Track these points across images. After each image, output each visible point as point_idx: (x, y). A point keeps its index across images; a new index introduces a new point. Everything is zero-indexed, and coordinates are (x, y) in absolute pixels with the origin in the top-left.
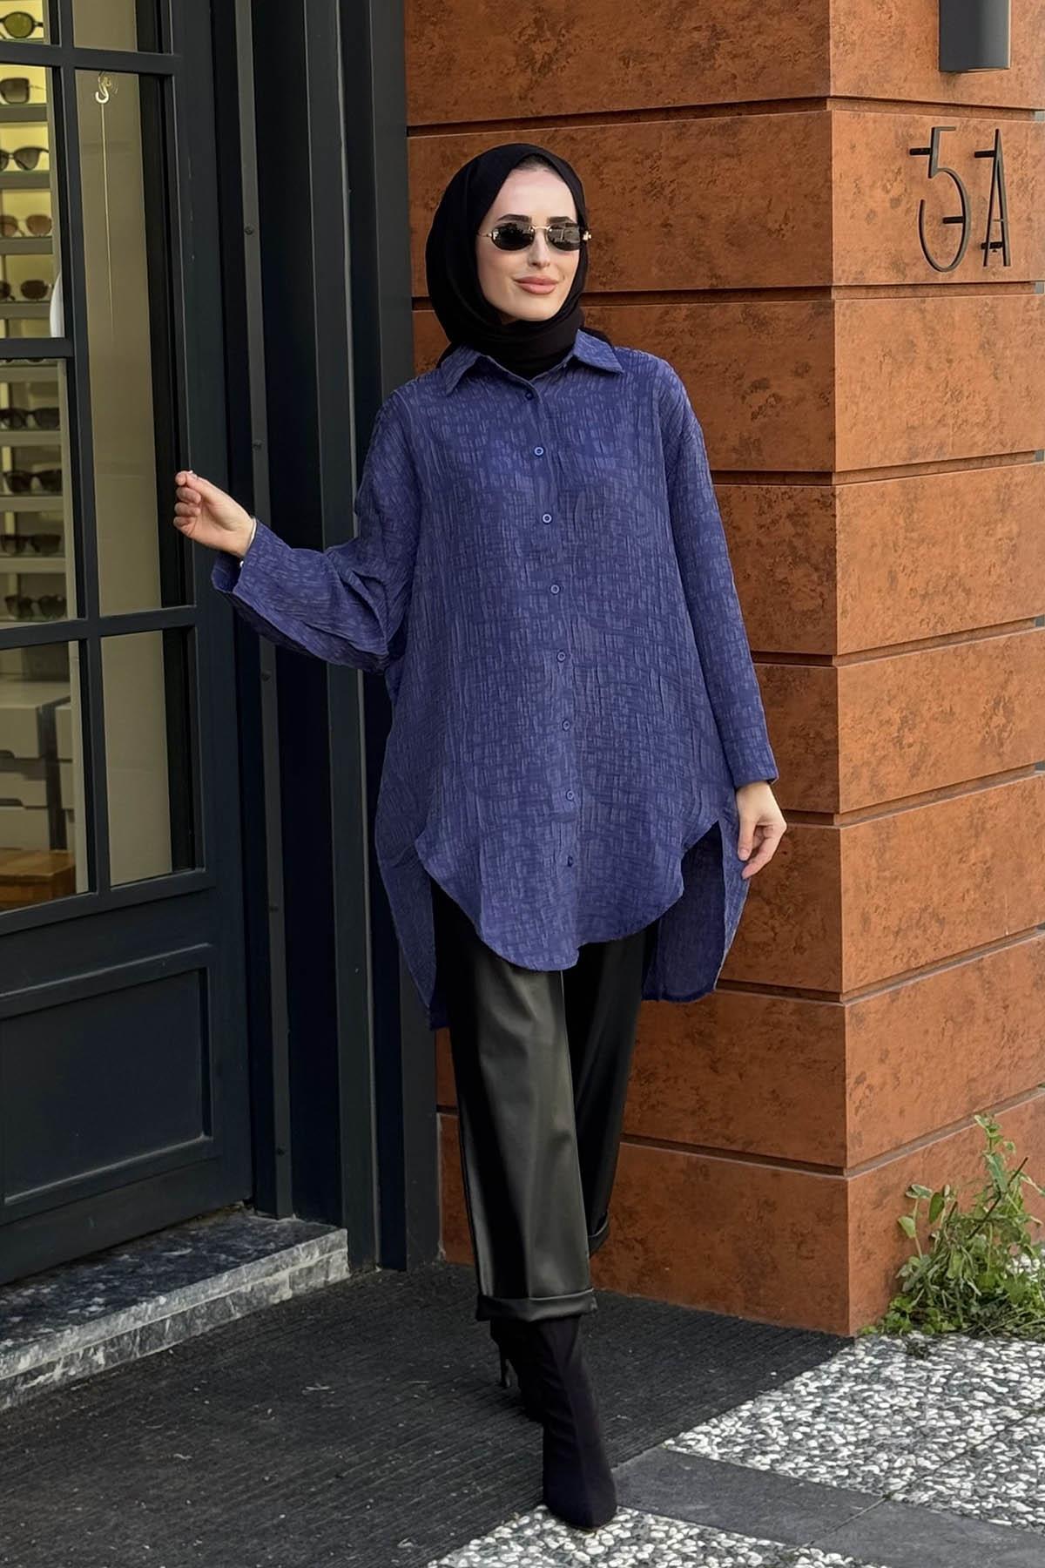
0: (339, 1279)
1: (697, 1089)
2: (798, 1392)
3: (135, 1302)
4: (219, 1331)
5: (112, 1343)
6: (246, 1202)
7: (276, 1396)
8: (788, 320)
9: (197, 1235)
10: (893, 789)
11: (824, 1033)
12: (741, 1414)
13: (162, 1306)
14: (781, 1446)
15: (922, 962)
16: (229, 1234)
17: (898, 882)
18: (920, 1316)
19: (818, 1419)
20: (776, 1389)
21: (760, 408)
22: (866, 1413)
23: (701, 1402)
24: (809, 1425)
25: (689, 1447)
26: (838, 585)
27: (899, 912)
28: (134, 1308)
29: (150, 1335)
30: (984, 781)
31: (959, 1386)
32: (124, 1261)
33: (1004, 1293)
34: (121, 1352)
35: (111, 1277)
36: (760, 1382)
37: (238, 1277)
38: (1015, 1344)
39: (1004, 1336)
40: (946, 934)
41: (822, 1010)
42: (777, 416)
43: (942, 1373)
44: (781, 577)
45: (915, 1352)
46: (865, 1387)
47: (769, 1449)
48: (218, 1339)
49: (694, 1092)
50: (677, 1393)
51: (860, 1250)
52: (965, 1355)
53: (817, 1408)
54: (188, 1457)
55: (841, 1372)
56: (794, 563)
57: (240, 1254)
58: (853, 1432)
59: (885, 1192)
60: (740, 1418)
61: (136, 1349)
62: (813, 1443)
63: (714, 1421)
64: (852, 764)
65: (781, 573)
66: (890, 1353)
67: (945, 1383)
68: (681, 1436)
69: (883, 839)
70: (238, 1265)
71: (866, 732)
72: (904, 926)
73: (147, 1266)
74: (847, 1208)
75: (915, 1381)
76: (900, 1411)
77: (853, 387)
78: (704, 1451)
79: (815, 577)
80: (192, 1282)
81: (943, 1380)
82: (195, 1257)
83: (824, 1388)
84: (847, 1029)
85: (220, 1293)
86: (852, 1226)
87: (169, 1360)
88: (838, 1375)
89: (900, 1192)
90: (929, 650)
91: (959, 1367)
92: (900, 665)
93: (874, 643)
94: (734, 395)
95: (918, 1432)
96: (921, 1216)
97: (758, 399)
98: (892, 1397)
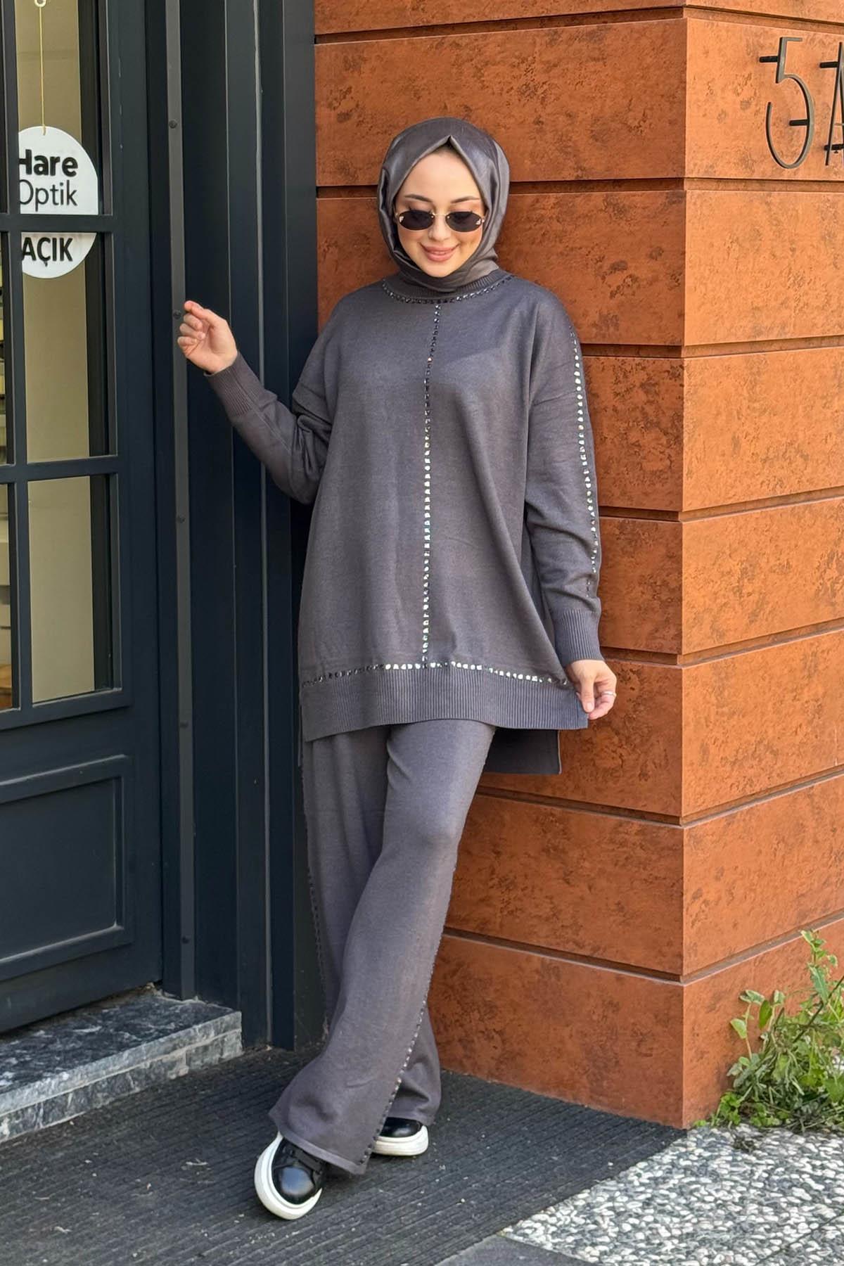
0: (232, 1057)
1: (551, 898)
2: (631, 1182)
3: (40, 1078)
4: (117, 1104)
5: (17, 1115)
6: (155, 984)
7: (158, 1171)
8: (644, 208)
9: (108, 1013)
10: (732, 633)
11: (666, 852)
12: (577, 1203)
13: (65, 1082)
14: (610, 1237)
15: (757, 789)
16: (137, 1014)
17: (736, 717)
18: (747, 1111)
19: (647, 1211)
20: (612, 1178)
21: (618, 287)
22: (691, 1206)
23: (541, 1191)
24: (638, 1216)
25: (525, 1235)
26: (686, 449)
27: (736, 743)
28: (38, 1083)
29: (53, 1108)
30: (818, 628)
31: (780, 1181)
32: (39, 1037)
33: (826, 1092)
34: (25, 1124)
35: (25, 1052)
36: (596, 1172)
37: (138, 1055)
38: (833, 1140)
39: (823, 1132)
40: (779, 764)
41: (663, 832)
42: (633, 295)
43: (764, 1168)
44: (634, 440)
45: (742, 1146)
46: (693, 1179)
47: (599, 1240)
48: (116, 1112)
49: (548, 901)
50: (520, 1180)
51: (694, 1050)
52: (787, 1150)
53: (648, 1199)
54: (68, 1230)
55: (673, 1164)
56: (646, 427)
57: (142, 1033)
58: (677, 1225)
59: (718, 997)
60: (576, 1207)
61: (40, 1120)
62: (640, 1236)
63: (552, 1209)
64: (694, 610)
65: (634, 436)
66: (719, 1146)
67: (767, 1179)
68: (519, 1224)
69: (722, 679)
70: (139, 1044)
71: (707, 582)
72: (740, 757)
73: (58, 1042)
74: (682, 1010)
75: (740, 1175)
76: (723, 1205)
77: (702, 268)
78: (538, 1241)
79: (664, 440)
80: (94, 1059)
81: (766, 1175)
82: (103, 1033)
83: (655, 1179)
84: (685, 849)
85: (120, 1069)
86: (686, 1029)
87: (68, 1131)
88: (670, 1167)
89: (733, 997)
90: (768, 509)
91: (781, 1163)
92: (742, 522)
93: (716, 502)
94: (596, 276)
95: (738, 1226)
96: (753, 1018)
97: (617, 279)
98: (717, 1191)
